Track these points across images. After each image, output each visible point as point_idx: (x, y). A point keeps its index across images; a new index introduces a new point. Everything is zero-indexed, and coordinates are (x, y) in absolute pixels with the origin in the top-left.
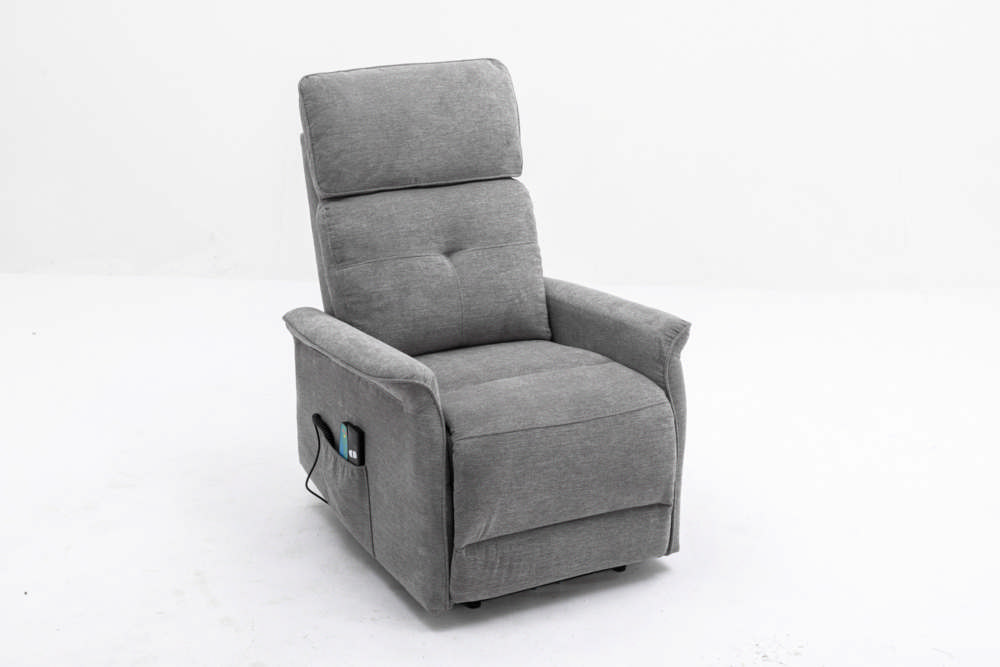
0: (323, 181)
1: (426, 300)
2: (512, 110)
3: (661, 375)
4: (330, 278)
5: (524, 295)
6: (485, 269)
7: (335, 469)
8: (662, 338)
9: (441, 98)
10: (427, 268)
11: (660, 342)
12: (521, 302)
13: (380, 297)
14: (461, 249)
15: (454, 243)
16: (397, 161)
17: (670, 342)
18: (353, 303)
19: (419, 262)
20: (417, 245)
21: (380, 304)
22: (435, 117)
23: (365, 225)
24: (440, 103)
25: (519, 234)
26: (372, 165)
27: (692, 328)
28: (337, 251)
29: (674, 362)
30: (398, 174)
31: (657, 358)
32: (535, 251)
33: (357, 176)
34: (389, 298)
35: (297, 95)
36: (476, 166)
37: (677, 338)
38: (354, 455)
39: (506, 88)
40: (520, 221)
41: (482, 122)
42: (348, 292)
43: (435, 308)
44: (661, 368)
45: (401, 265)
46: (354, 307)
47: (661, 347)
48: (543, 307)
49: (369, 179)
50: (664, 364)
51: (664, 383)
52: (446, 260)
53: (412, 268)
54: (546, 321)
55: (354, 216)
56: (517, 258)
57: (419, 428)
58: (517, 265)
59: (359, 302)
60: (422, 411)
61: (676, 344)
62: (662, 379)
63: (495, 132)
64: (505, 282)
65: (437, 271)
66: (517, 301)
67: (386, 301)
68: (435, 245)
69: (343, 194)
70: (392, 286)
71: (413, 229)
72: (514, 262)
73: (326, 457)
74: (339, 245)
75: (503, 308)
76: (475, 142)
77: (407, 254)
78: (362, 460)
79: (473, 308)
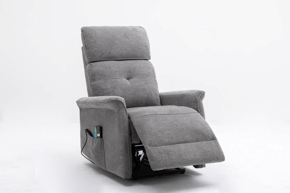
0: (89, 56)
1: (121, 91)
2: (147, 40)
3: (197, 106)
4: (91, 86)
5: (152, 93)
6: (140, 83)
7: (93, 143)
8: (196, 95)
9: (125, 34)
10: (121, 82)
11: (196, 96)
12: (151, 95)
13: (107, 90)
14: (132, 78)
15: (130, 76)
16: (111, 51)
17: (199, 96)
18: (98, 92)
19: (119, 80)
20: (118, 75)
21: (107, 92)
22: (123, 39)
23: (102, 69)
24: (125, 35)
25: (151, 74)
26: (104, 52)
27: (205, 93)
28: (93, 77)
29: (200, 102)
30: (112, 55)
31: (195, 101)
32: (155, 81)
33: (99, 55)
34: (110, 90)
35: (80, 32)
36: (136, 54)
37: (201, 95)
38: (99, 135)
39: (145, 34)
40: (150, 71)
41: (137, 42)
42: (97, 89)
43: (124, 94)
44: (196, 104)
45: (113, 80)
46: (98, 93)
47: (196, 98)
48: (159, 98)
49: (103, 56)
50: (197, 103)
51: (198, 109)
52: (127, 81)
53: (117, 81)
54: (160, 102)
55: (98, 66)
56: (150, 81)
57: (119, 115)
58: (150, 83)
59: (100, 92)
60: (120, 110)
61: (201, 97)
62: (197, 108)
63: (142, 45)
64: (146, 88)
65: (125, 83)
66: (150, 94)
67: (109, 91)
68: (124, 76)
69: (95, 60)
70: (110, 86)
71: (117, 70)
72: (149, 83)
73: (90, 141)
74: (94, 75)
75: (146, 96)
76: (136, 47)
77: (115, 77)
78: (101, 136)
79: (137, 95)
